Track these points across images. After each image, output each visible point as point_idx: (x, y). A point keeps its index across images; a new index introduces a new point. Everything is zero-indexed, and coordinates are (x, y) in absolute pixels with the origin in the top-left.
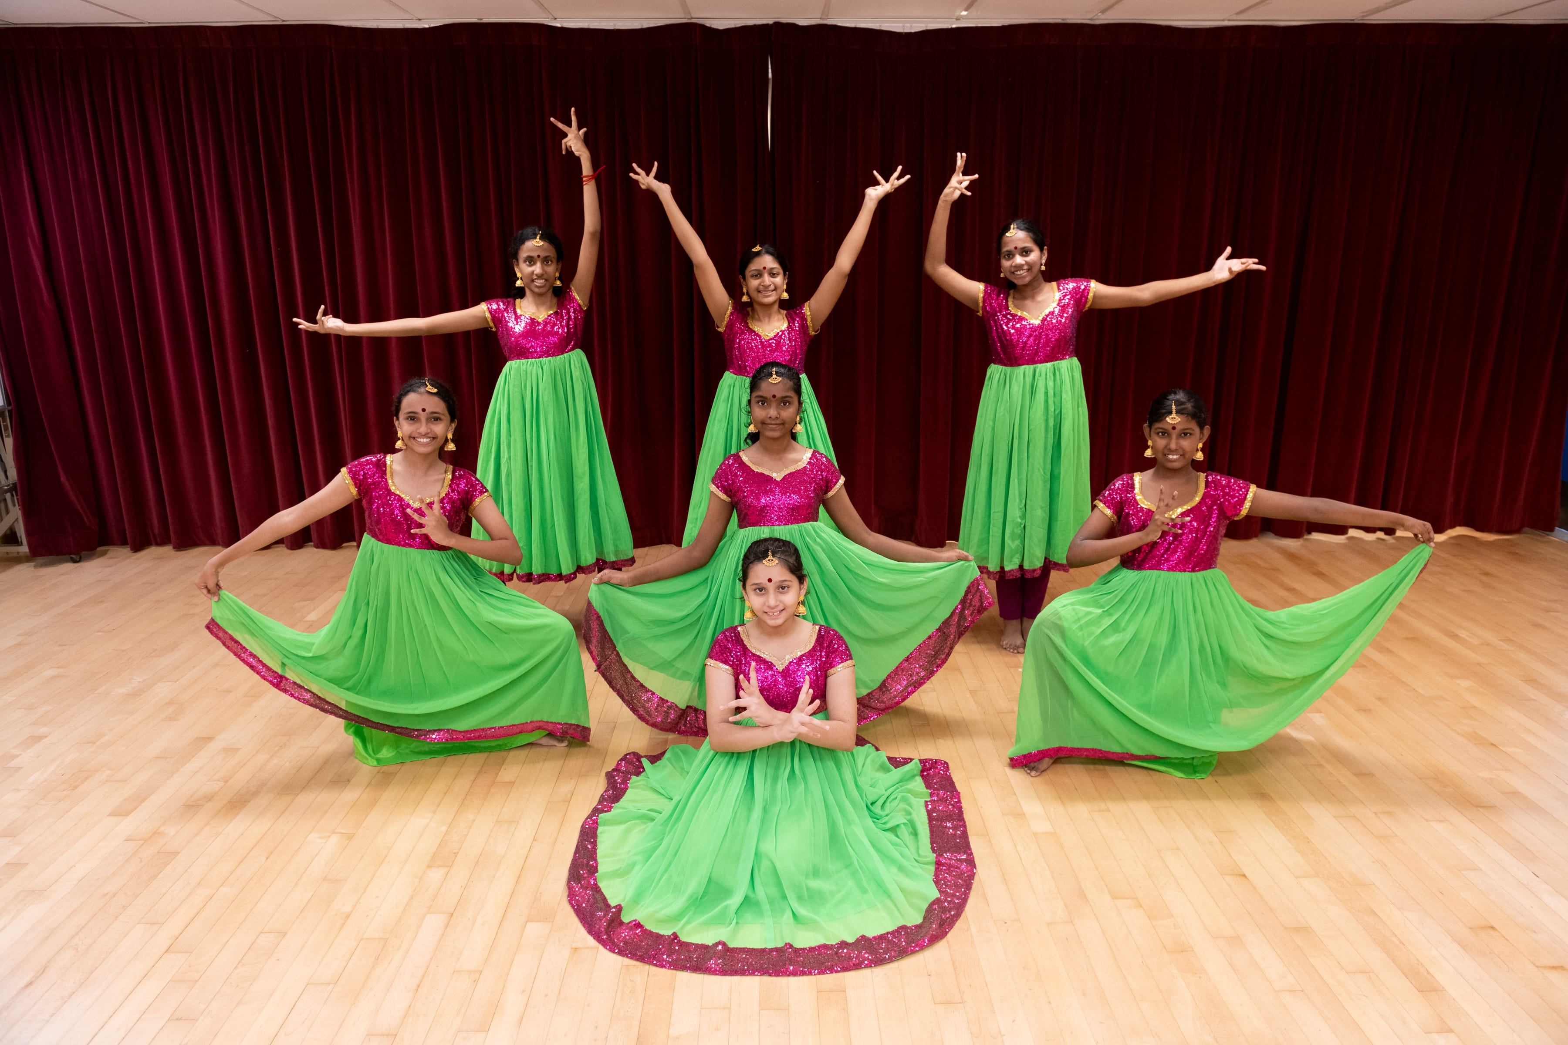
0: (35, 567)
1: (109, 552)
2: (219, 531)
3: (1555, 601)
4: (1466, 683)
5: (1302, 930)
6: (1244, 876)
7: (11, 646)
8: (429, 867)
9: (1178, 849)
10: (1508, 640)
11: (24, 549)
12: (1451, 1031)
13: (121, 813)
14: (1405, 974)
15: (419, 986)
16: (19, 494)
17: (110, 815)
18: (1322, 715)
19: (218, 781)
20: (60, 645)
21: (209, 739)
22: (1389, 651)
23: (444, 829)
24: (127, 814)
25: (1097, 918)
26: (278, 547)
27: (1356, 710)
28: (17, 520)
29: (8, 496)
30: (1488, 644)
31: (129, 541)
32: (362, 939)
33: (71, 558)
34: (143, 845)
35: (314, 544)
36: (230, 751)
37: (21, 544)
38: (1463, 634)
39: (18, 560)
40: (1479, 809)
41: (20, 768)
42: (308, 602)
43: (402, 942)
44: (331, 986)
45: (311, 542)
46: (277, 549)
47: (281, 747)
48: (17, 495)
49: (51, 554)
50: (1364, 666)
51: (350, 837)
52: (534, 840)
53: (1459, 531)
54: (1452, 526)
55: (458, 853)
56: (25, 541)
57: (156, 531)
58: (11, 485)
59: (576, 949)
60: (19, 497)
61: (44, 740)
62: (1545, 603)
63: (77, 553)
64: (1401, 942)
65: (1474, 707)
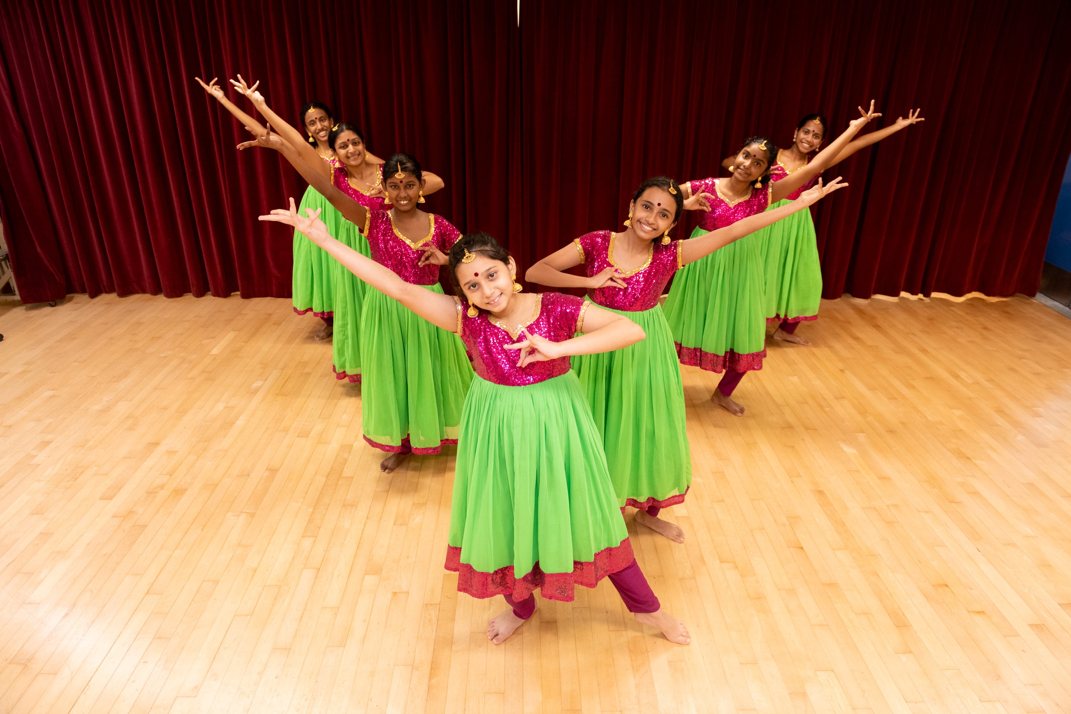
0: (26, 309)
1: (74, 298)
2: (147, 285)
3: (1026, 350)
4: (958, 413)
5: (833, 585)
6: (802, 548)
7: (19, 373)
8: (303, 537)
9: (764, 529)
10: (991, 381)
11: (17, 297)
12: (911, 652)
13: (108, 497)
14: (889, 615)
15: (302, 617)
16: (10, 260)
17: (100, 499)
18: (864, 434)
19: (166, 475)
20: (51, 372)
21: (157, 444)
22: (913, 387)
23: (311, 510)
24: (111, 498)
25: (710, 576)
26: (187, 295)
27: (886, 431)
28: (10, 278)
29: (3, 263)
30: (978, 383)
31: (87, 291)
32: (265, 586)
33: (50, 304)
34: (123, 520)
35: (212, 293)
36: (171, 453)
37: (15, 295)
38: (963, 375)
39: (14, 304)
40: (953, 504)
41: (38, 465)
42: (211, 340)
43: (290, 588)
44: (249, 617)
45: (210, 291)
46: (187, 297)
47: (203, 450)
48: (9, 262)
49: (36, 302)
50: (896, 399)
51: (252, 515)
52: (367, 518)
53: (975, 294)
54: (969, 291)
55: (320, 527)
56: (17, 292)
57: (105, 284)
58: (5, 256)
59: (395, 593)
60: (11, 263)
61: (51, 444)
62: (1019, 352)
63: (53, 301)
64: (890, 594)
65: (961, 430)
